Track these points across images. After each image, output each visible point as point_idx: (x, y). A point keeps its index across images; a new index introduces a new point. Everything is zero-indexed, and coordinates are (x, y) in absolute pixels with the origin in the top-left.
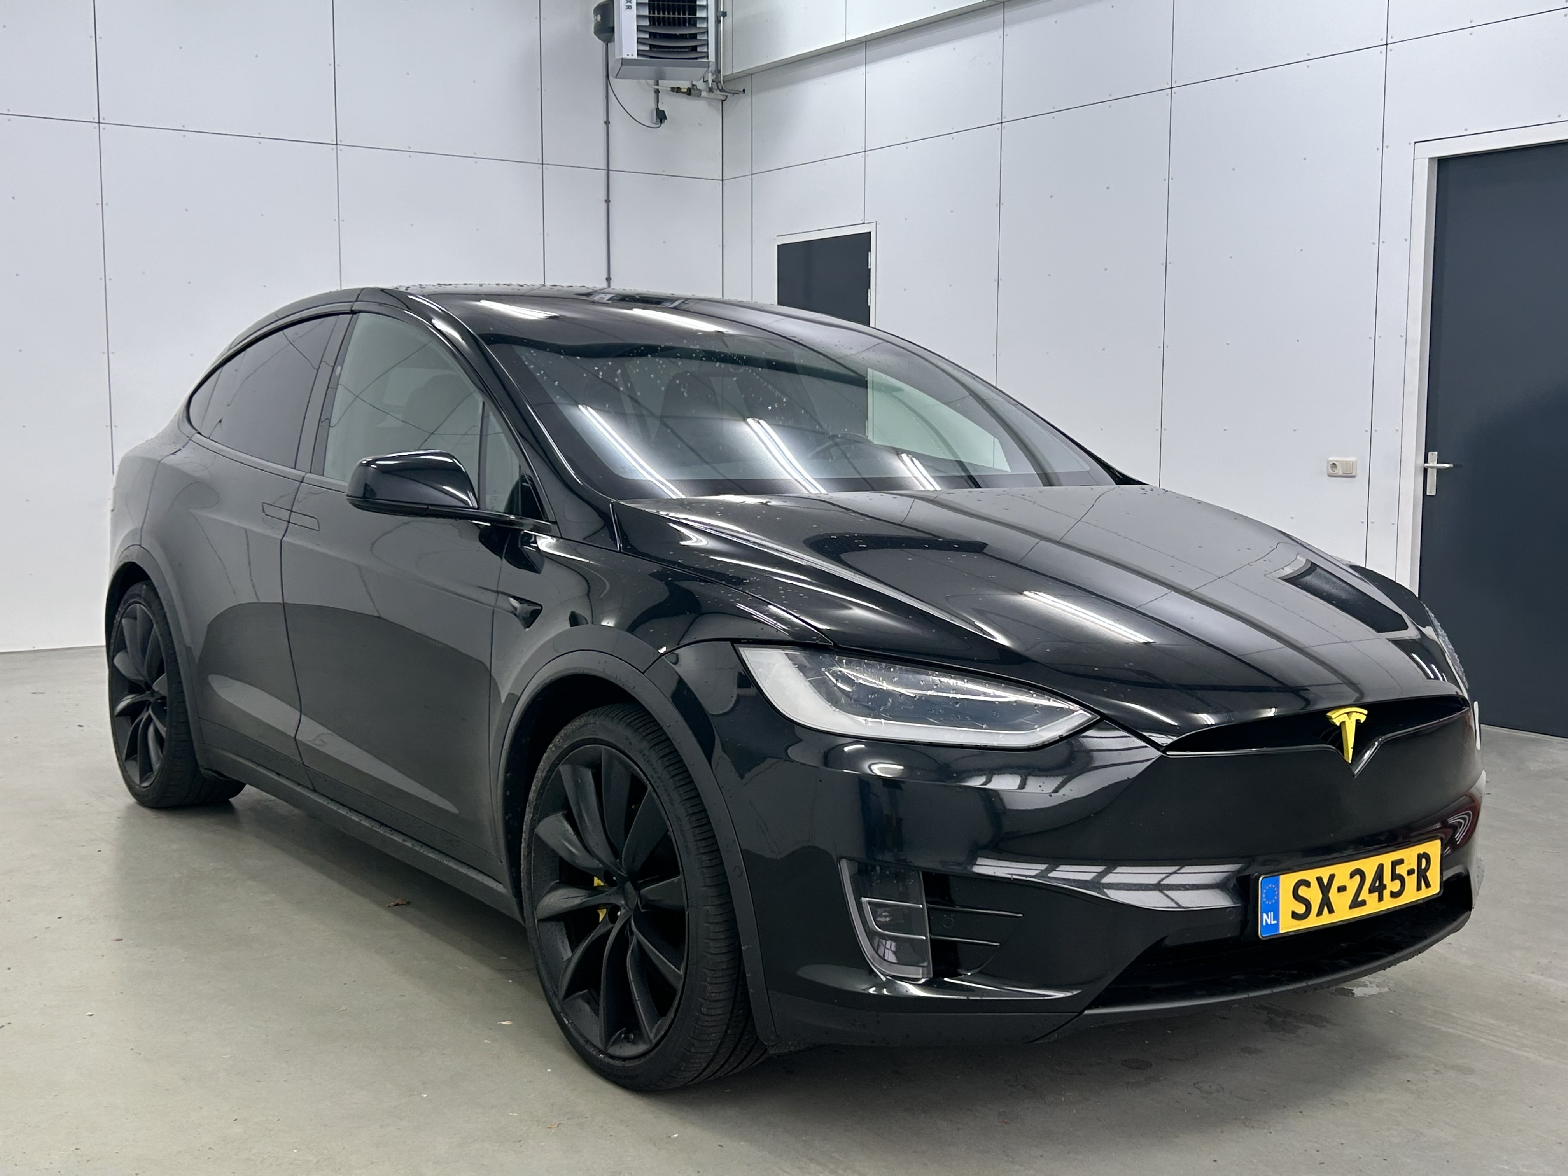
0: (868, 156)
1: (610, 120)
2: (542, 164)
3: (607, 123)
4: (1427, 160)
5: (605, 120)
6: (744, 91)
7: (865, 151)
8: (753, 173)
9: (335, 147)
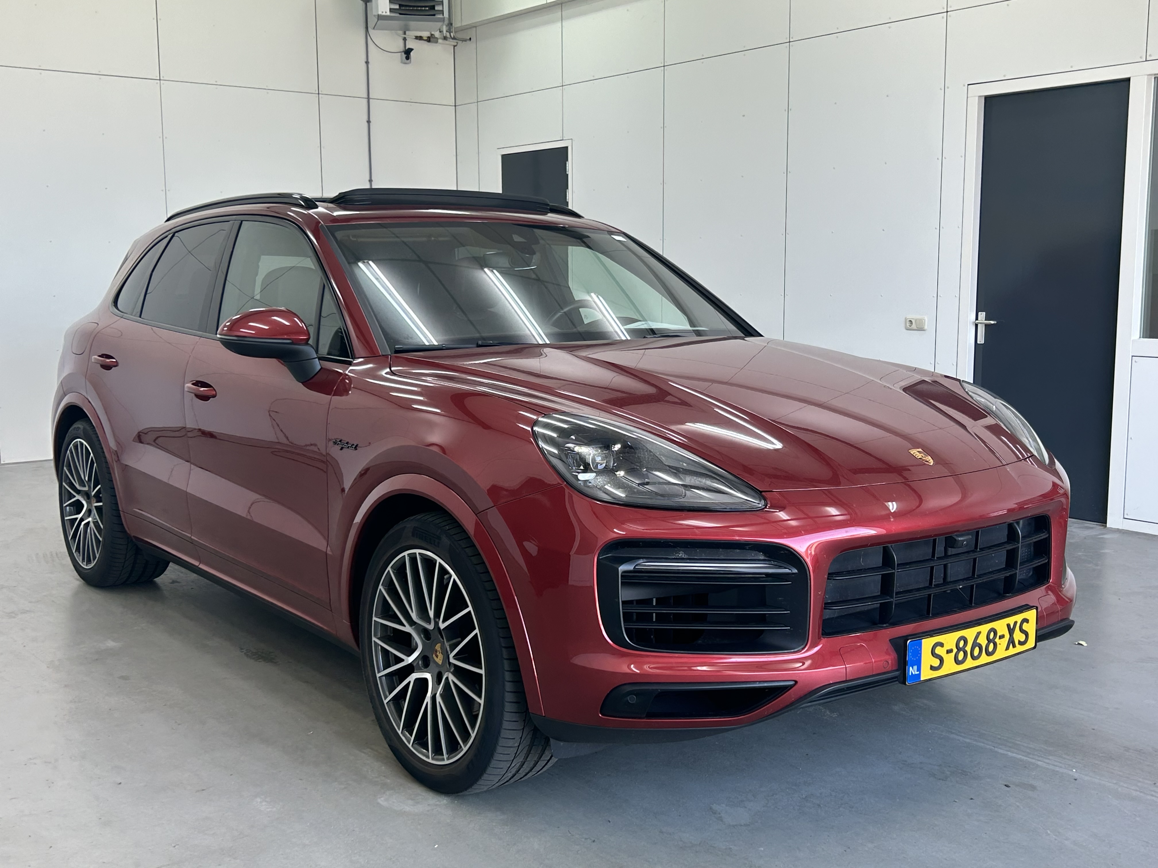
0: (564, 89)
1: (369, 60)
2: (319, 94)
3: (367, 63)
4: (977, 98)
5: (366, 60)
6: (470, 39)
7: (563, 86)
8: (478, 101)
9: (159, 81)
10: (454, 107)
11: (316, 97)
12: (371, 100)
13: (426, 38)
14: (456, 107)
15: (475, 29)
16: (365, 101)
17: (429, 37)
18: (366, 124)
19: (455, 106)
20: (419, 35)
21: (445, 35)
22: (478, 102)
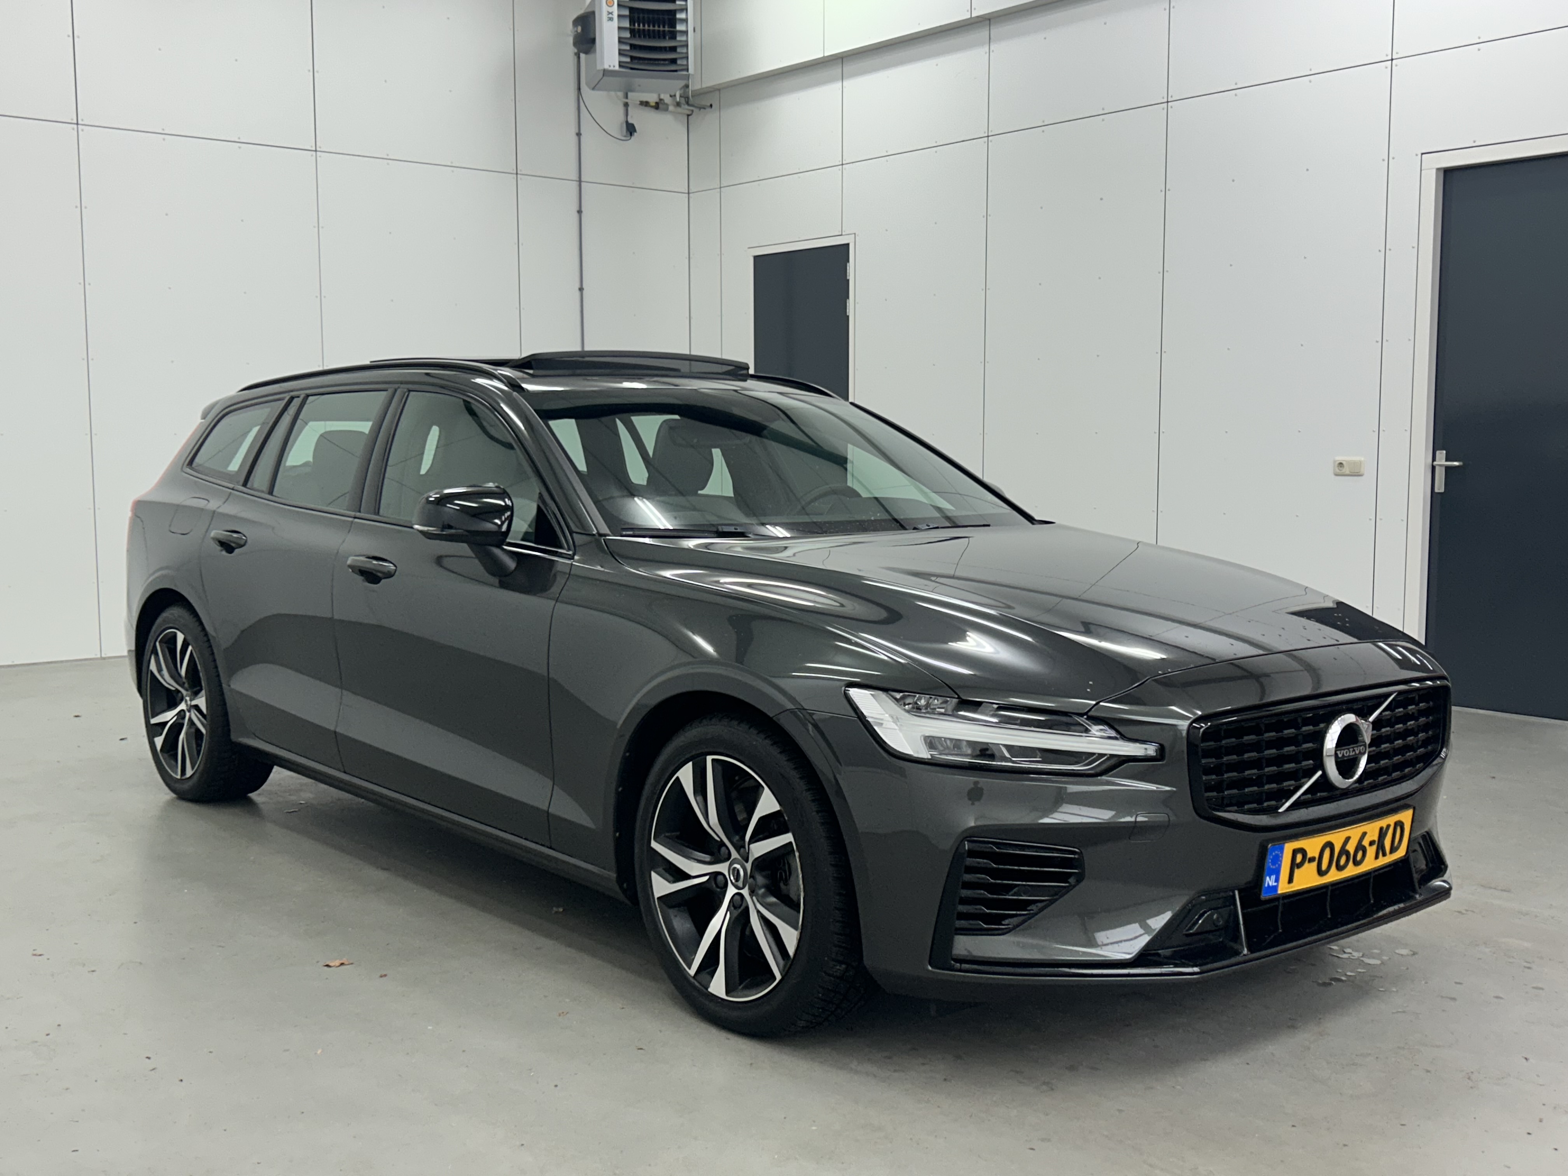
0: (845, 169)
1: (582, 132)
2: (517, 174)
3: (579, 134)
4: (1434, 171)
5: (577, 131)
6: (711, 106)
7: (842, 165)
8: (722, 186)
9: (314, 153)
10: (687, 195)
11: (514, 178)
12: (583, 184)
13: (654, 104)
14: (691, 195)
15: (717, 93)
16: (575, 184)
17: (657, 103)
18: (576, 215)
19: (689, 193)
20: (645, 100)
21: (678, 100)
22: (720, 188)
